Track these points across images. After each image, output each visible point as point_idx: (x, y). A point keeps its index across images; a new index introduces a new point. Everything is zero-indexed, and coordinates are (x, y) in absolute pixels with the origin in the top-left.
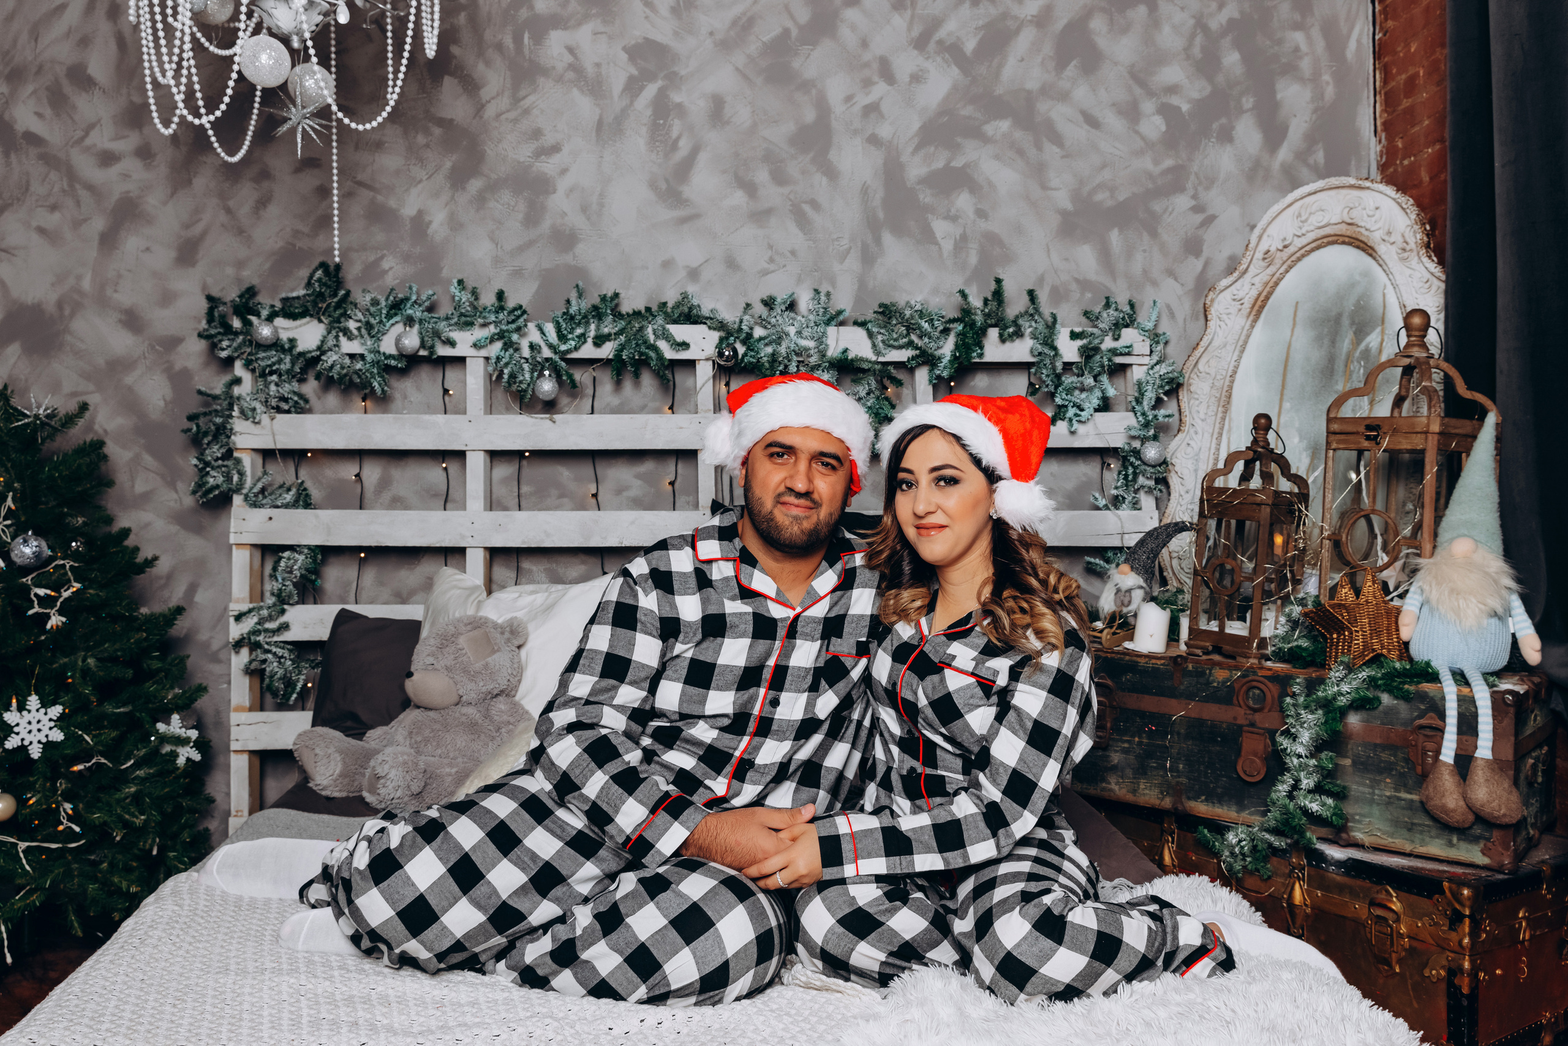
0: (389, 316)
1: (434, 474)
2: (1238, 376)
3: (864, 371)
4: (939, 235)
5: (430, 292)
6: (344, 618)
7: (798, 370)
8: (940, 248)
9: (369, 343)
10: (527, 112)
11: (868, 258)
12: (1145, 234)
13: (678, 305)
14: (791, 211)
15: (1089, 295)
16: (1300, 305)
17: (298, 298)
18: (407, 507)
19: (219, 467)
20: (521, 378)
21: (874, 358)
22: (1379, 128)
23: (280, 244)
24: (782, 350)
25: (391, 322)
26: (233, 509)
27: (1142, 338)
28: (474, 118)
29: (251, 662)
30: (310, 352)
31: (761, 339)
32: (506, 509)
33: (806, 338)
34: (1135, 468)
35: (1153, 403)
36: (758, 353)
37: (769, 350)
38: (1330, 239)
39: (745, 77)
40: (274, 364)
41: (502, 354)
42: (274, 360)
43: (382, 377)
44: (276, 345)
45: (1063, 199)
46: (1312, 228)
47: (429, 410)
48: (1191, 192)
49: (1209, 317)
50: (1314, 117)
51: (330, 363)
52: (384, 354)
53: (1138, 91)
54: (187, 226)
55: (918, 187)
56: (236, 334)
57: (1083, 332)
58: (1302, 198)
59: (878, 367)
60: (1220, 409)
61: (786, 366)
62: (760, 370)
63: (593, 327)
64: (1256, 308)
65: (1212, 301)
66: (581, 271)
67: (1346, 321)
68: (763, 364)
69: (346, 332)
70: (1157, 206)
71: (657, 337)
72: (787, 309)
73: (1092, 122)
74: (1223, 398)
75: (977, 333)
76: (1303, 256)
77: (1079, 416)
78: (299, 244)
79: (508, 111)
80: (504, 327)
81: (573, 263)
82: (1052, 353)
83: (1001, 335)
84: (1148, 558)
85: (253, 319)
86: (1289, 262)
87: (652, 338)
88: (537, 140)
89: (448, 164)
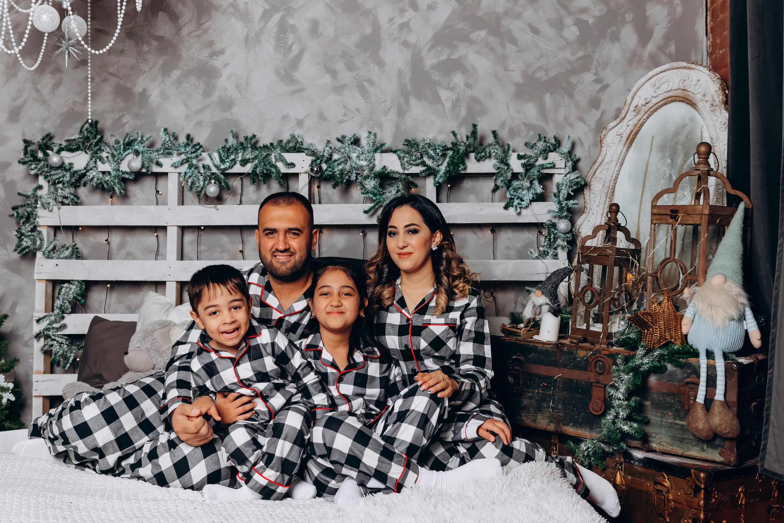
0: (125, 150)
1: (150, 239)
2: (619, 180)
3: (395, 179)
4: (443, 98)
5: (148, 136)
6: (96, 321)
7: (357, 179)
8: (444, 106)
9: (113, 165)
10: (205, 31)
11: (401, 113)
12: (566, 96)
13: (289, 142)
14: (357, 86)
15: (532, 133)
16: (655, 138)
17: (75, 140)
18: (135, 259)
19: (29, 236)
20: (198, 185)
21: (401, 171)
22: (709, 31)
23: (66, 109)
24: (348, 167)
25: (126, 153)
26: (36, 260)
27: (561, 158)
28: (176, 35)
29: (44, 346)
30: (80, 171)
31: (335, 161)
32: (191, 259)
33: (362, 160)
34: (555, 234)
35: (566, 197)
36: (333, 169)
37: (340, 167)
38: (672, 99)
39: (331, 8)
40: (60, 178)
41: (188, 171)
42: (60, 175)
43: (120, 184)
44: (62, 167)
45: (517, 76)
46: (662, 92)
47: (148, 203)
48: (594, 71)
49: (603, 145)
50: (669, 25)
51: (91, 176)
52: (122, 171)
53: (563, 12)
54: (14, 100)
55: (431, 71)
56: (40, 161)
57: (525, 155)
58: (657, 74)
59: (403, 176)
60: (608, 199)
61: (349, 177)
62: (334, 179)
63: (240, 155)
64: (630, 139)
65: (605, 135)
66: (235, 123)
67: (680, 147)
68: (336, 176)
69: (101, 159)
70: (573, 80)
71: (276, 160)
72: (352, 143)
73: (535, 31)
74: (609, 193)
75: (461, 156)
76: (657, 109)
77: (520, 204)
78: (76, 109)
79: (195, 31)
80: (189, 156)
81: (231, 118)
82: (506, 167)
83: (476, 158)
84: (552, 287)
85: (49, 152)
86: (649, 112)
87: (274, 160)
88: (211, 47)
89: (161, 62)
